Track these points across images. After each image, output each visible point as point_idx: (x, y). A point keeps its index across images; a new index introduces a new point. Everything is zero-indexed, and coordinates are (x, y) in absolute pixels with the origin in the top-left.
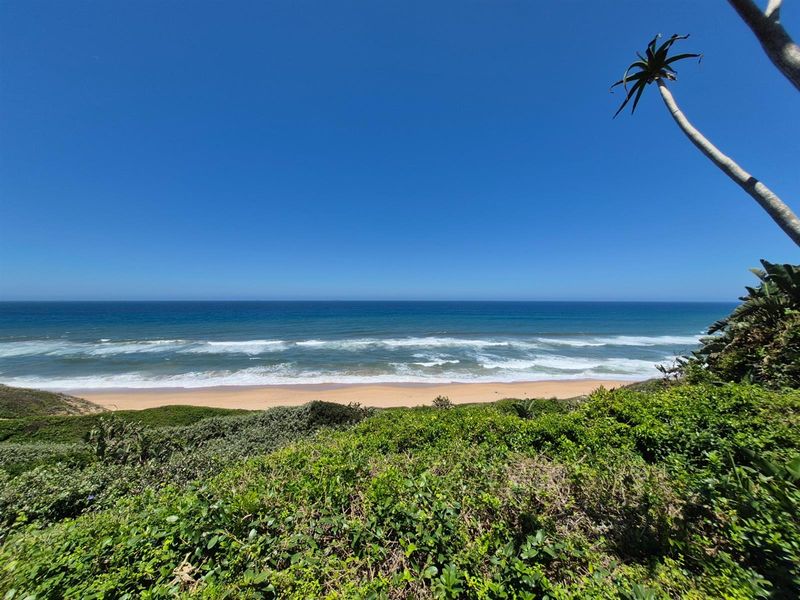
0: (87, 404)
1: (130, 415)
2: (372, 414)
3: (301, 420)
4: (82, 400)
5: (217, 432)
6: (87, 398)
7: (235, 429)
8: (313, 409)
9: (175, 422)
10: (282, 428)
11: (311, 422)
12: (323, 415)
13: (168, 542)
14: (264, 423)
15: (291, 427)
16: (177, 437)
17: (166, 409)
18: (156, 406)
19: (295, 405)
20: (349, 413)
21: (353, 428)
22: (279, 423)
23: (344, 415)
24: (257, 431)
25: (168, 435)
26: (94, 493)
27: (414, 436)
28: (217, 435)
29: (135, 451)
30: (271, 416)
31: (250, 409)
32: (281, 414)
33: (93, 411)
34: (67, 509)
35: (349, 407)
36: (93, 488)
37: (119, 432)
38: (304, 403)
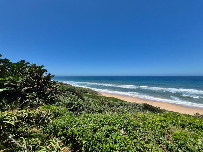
0: (101, 94)
1: (106, 98)
2: (164, 111)
3: (141, 107)
4: (100, 94)
5: (121, 105)
6: (101, 93)
7: (125, 105)
8: (144, 105)
9: (113, 101)
10: (136, 108)
11: (144, 109)
12: (147, 108)
13: (119, 124)
14: (131, 106)
15: (138, 108)
16: (114, 104)
17: (112, 98)
18: (111, 97)
19: (139, 103)
20: (156, 109)
21: (159, 114)
22: (135, 107)
23: (154, 110)
24: (130, 107)
25: (112, 103)
26: (103, 110)
27: (188, 124)
28: (121, 106)
29: (107, 105)
30: (133, 104)
31: (128, 101)
32: (136, 105)
33: (101, 96)
34: (100, 112)
35: (156, 107)
36: (103, 109)
37: (105, 100)
38: (142, 103)
